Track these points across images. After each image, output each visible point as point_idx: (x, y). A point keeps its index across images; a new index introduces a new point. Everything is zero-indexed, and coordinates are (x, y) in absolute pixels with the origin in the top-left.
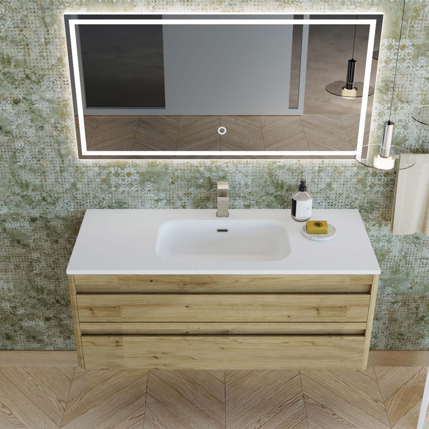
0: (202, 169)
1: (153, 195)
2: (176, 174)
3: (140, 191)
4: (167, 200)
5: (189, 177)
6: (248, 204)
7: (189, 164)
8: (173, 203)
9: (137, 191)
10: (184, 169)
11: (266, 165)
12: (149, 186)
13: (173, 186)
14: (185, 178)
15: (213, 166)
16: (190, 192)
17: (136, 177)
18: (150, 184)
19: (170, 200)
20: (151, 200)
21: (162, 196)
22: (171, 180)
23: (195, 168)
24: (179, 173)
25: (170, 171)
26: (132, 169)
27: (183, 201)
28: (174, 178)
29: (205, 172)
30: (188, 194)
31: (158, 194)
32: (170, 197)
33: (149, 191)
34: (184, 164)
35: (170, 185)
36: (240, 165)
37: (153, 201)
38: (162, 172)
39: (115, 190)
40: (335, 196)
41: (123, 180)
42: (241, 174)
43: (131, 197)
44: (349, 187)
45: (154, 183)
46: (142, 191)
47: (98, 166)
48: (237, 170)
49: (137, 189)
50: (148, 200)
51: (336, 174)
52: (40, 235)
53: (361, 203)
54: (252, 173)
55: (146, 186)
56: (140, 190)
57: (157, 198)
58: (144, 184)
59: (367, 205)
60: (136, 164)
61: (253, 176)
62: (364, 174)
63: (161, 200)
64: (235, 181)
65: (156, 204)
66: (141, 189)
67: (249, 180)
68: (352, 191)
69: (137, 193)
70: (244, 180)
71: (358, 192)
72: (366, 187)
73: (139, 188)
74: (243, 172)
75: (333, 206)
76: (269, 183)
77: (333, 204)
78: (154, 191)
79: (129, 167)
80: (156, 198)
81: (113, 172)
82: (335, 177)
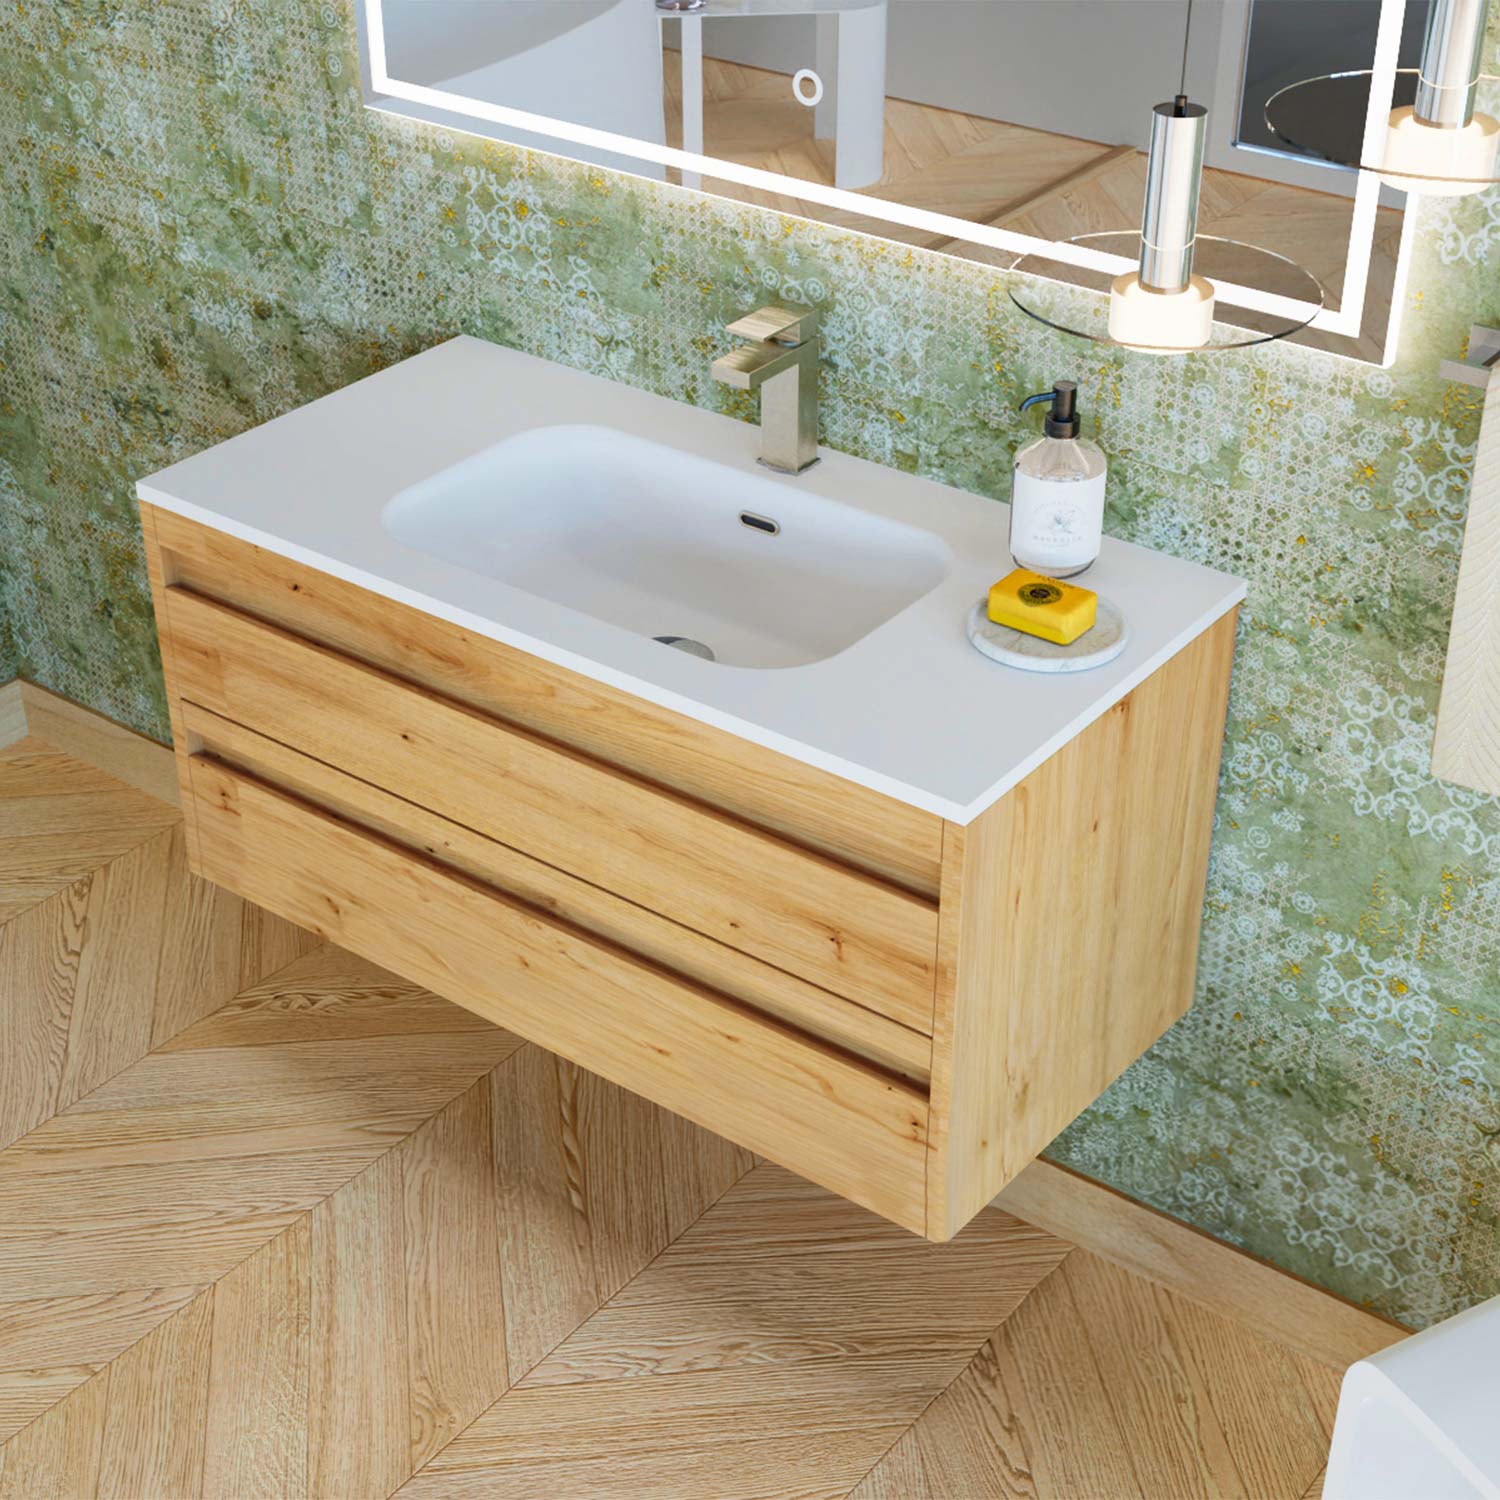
0: (750, 247)
1: (593, 317)
2: (666, 248)
3: (553, 286)
4: (637, 350)
5: (708, 273)
6: (910, 450)
7: (708, 216)
8: (656, 367)
9: (545, 284)
10: (692, 234)
11: (979, 292)
12: (581, 273)
13: (655, 296)
14: (694, 273)
15: (790, 242)
16: (712, 338)
17: (542, 227)
18: (583, 268)
19: (646, 354)
20: (587, 334)
21: (621, 326)
22: (649, 269)
23: (729, 238)
24: (673, 245)
25: (646, 230)
26: (530, 188)
27: (689, 371)
28: (659, 263)
29: (761, 264)
30: (704, 344)
31: (609, 315)
32: (645, 339)
33: (582, 294)
34: (692, 209)
35: (645, 288)
36: (884, 267)
37: (593, 341)
38: (621, 225)
39: (482, 264)
40: (1250, 514)
41: (504, 227)
42: (885, 309)
43: (528, 305)
44: (1313, 489)
45: (597, 265)
46: (559, 289)
47: (433, 151)
48: (872, 284)
49: (544, 275)
50: (579, 332)
51: (1258, 410)
52: (279, 374)
53: (1366, 584)
54: (925, 312)
55: (573, 272)
56: (554, 282)
57: (607, 333)
58: (566, 259)
59: (1392, 605)
60: (542, 170)
61: (932, 328)
62: (1382, 445)
63: (617, 343)
64: (865, 333)
65: (603, 356)
66: (558, 281)
67: (916, 342)
68: (1328, 513)
69: (544, 294)
70: (895, 337)
71: (1353, 529)
72: (1389, 511)
73: (552, 277)
74: (895, 298)
75: (1243, 562)
76: (988, 378)
77: (1241, 552)
78: (596, 299)
79: (521, 177)
80: (603, 331)
81: (475, 185)
82: (1254, 423)
